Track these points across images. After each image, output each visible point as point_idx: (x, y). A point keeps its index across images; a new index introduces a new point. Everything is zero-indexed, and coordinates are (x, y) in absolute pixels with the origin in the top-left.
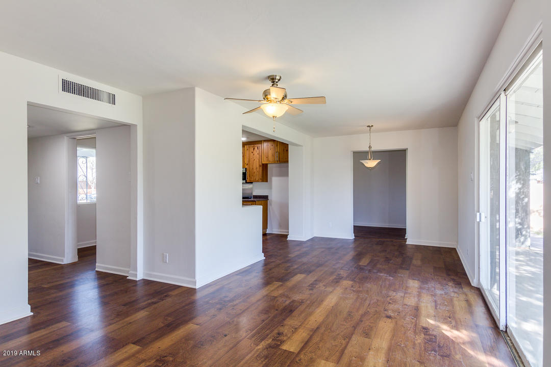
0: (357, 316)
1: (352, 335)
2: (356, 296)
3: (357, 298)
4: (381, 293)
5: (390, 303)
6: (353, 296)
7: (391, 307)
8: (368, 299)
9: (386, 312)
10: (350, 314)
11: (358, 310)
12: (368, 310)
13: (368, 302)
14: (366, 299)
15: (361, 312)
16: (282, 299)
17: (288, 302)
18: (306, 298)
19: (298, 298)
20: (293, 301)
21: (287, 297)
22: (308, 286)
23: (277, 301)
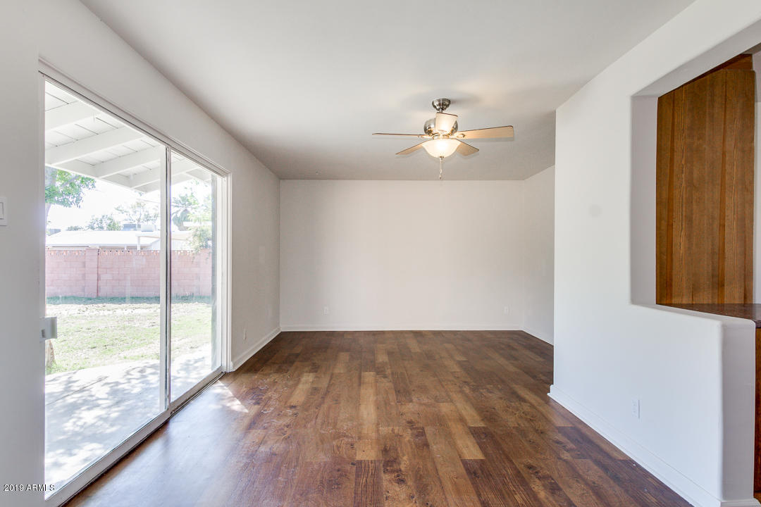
0: (328, 401)
1: (328, 387)
2: (338, 426)
3: (335, 424)
4: (298, 444)
5: (287, 426)
6: (344, 426)
7: (287, 421)
8: (319, 427)
9: (295, 412)
10: (337, 401)
11: (329, 408)
12: (317, 410)
13: (319, 421)
14: (322, 424)
15: (325, 406)
16: (426, 401)
17: (415, 399)
18: (400, 407)
19: (410, 405)
20: (411, 401)
21: (424, 404)
22: (423, 429)
23: (428, 398)
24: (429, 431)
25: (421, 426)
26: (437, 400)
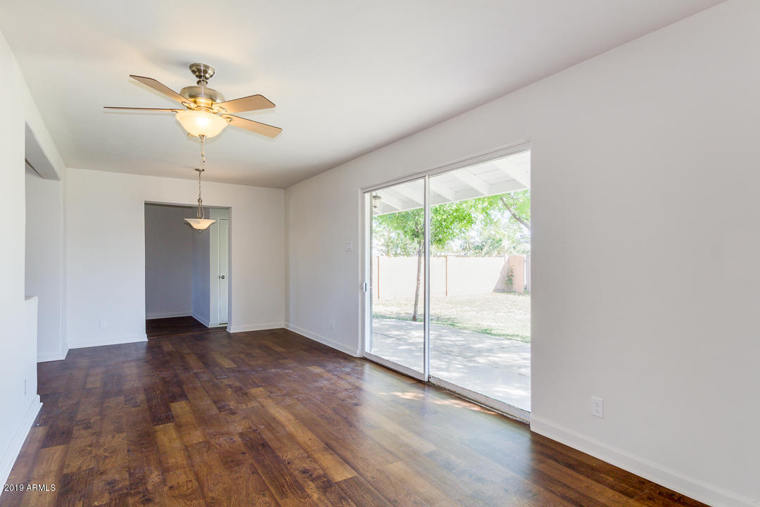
16: (222, 440)
17: (237, 439)
18: (251, 424)
19: (240, 429)
20: (241, 435)
21: (223, 434)
22: (220, 411)
23: (220, 445)
24: (214, 411)
25: (222, 413)
26: (208, 445)
